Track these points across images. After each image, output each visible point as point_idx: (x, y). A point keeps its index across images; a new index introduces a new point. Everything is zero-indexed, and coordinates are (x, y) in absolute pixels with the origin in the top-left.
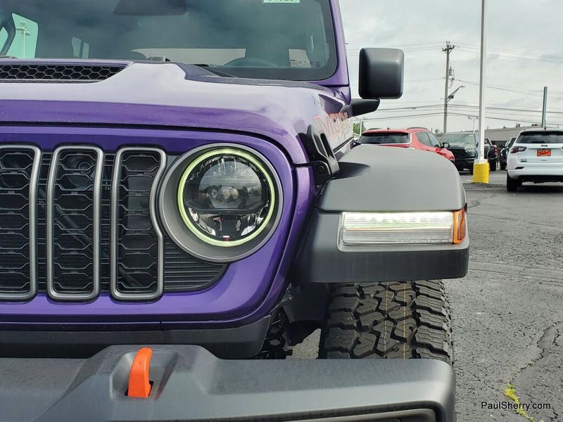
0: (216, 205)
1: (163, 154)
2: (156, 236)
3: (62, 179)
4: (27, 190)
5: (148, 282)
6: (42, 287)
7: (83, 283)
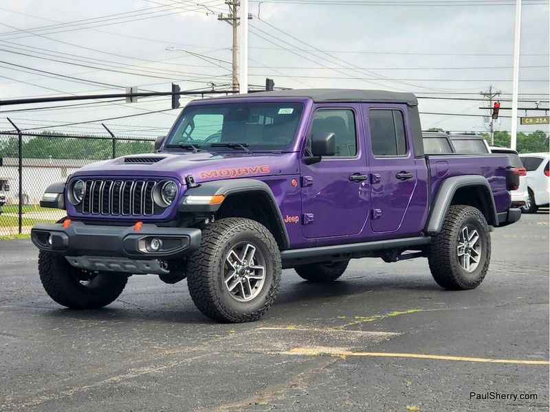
1: (156, 182)
2: (152, 200)
3: (136, 189)
4: (130, 191)
5: (151, 212)
6: (132, 213)
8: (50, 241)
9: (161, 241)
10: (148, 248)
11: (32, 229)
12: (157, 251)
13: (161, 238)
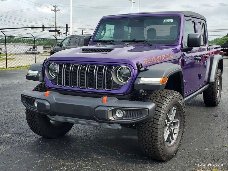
0: (122, 75)
1: (113, 67)
2: (111, 80)
3: (99, 71)
4: (93, 72)
5: (110, 88)
6: (95, 88)
7: (101, 87)
8: (36, 105)
9: (124, 112)
10: (115, 117)
11: (22, 95)
12: (122, 118)
13: (125, 110)
